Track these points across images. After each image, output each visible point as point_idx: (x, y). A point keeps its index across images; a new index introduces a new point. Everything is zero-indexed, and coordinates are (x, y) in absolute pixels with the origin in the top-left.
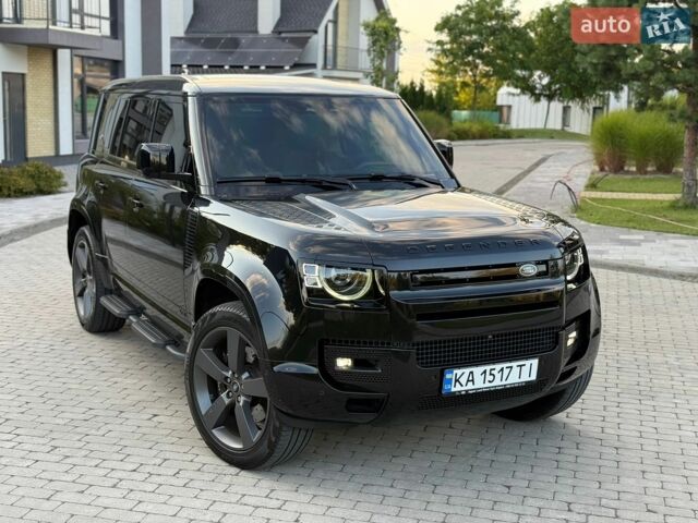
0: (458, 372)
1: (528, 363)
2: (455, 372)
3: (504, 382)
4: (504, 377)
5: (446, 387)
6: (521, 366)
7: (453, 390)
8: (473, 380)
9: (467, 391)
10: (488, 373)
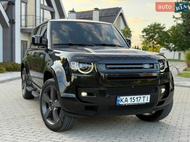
0: (122, 97)
1: (146, 96)
2: (121, 97)
3: (138, 102)
4: (138, 101)
5: (118, 102)
6: (144, 97)
7: (120, 103)
8: (127, 101)
9: (125, 104)
10: (132, 98)
